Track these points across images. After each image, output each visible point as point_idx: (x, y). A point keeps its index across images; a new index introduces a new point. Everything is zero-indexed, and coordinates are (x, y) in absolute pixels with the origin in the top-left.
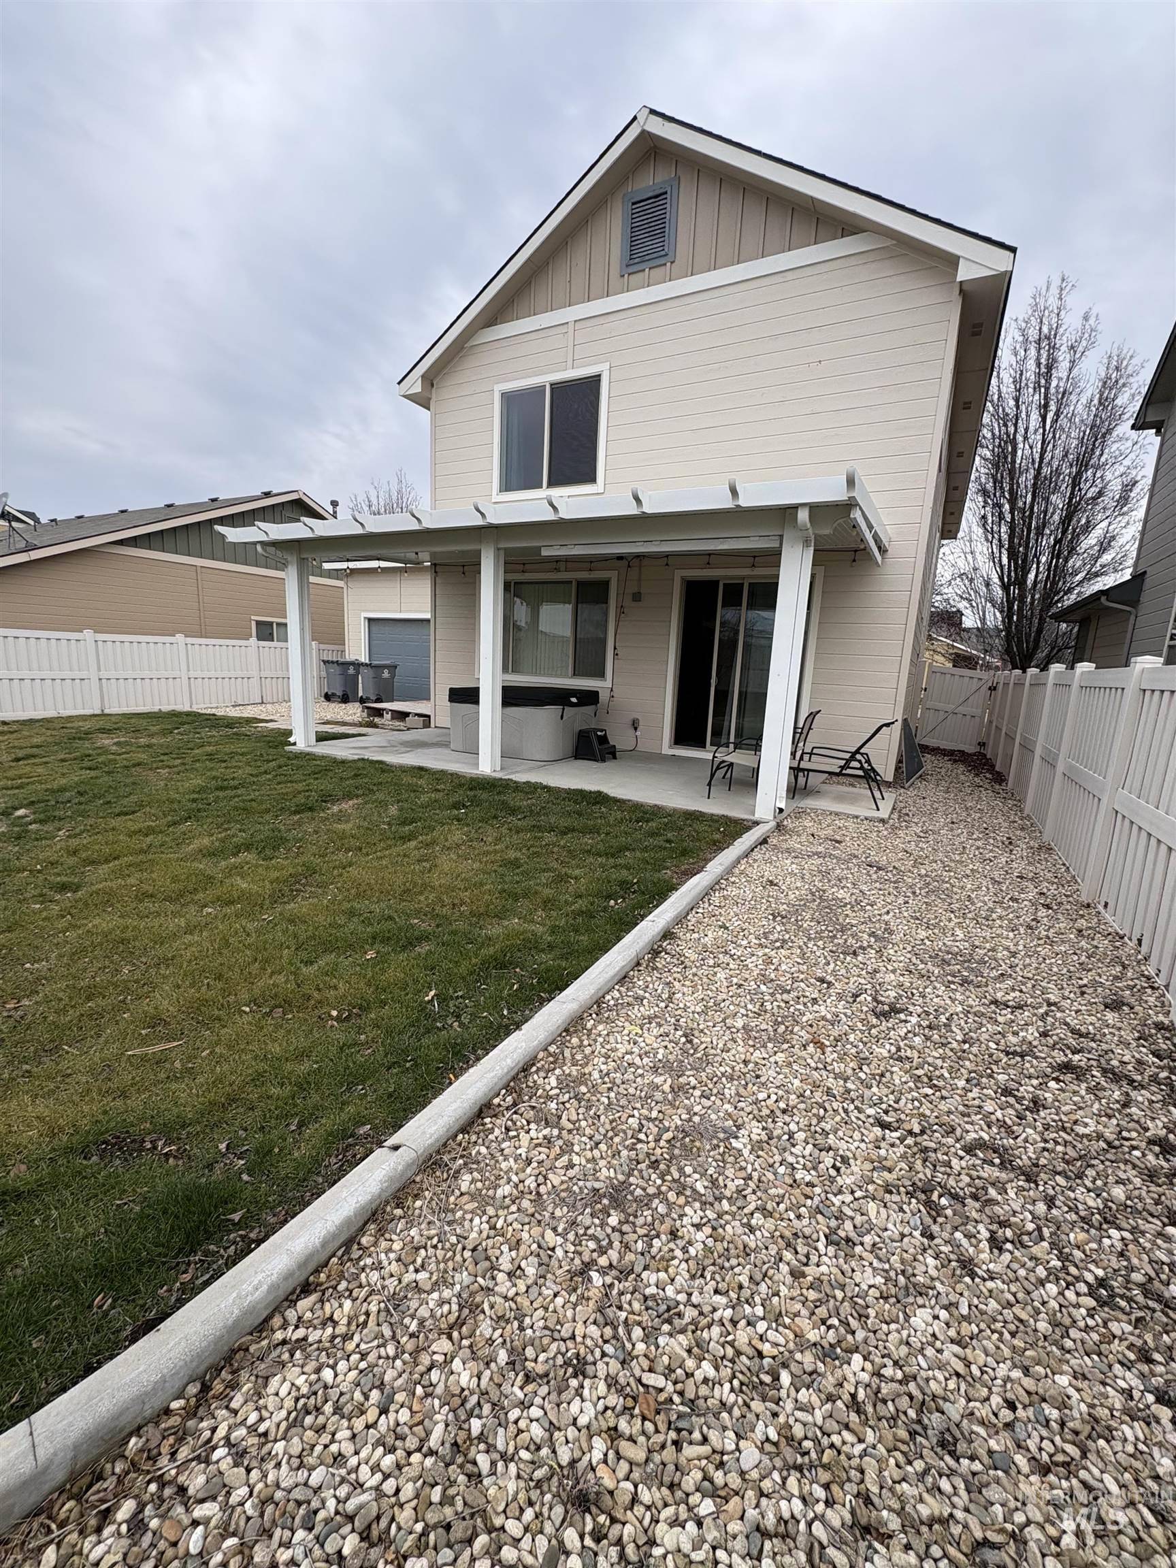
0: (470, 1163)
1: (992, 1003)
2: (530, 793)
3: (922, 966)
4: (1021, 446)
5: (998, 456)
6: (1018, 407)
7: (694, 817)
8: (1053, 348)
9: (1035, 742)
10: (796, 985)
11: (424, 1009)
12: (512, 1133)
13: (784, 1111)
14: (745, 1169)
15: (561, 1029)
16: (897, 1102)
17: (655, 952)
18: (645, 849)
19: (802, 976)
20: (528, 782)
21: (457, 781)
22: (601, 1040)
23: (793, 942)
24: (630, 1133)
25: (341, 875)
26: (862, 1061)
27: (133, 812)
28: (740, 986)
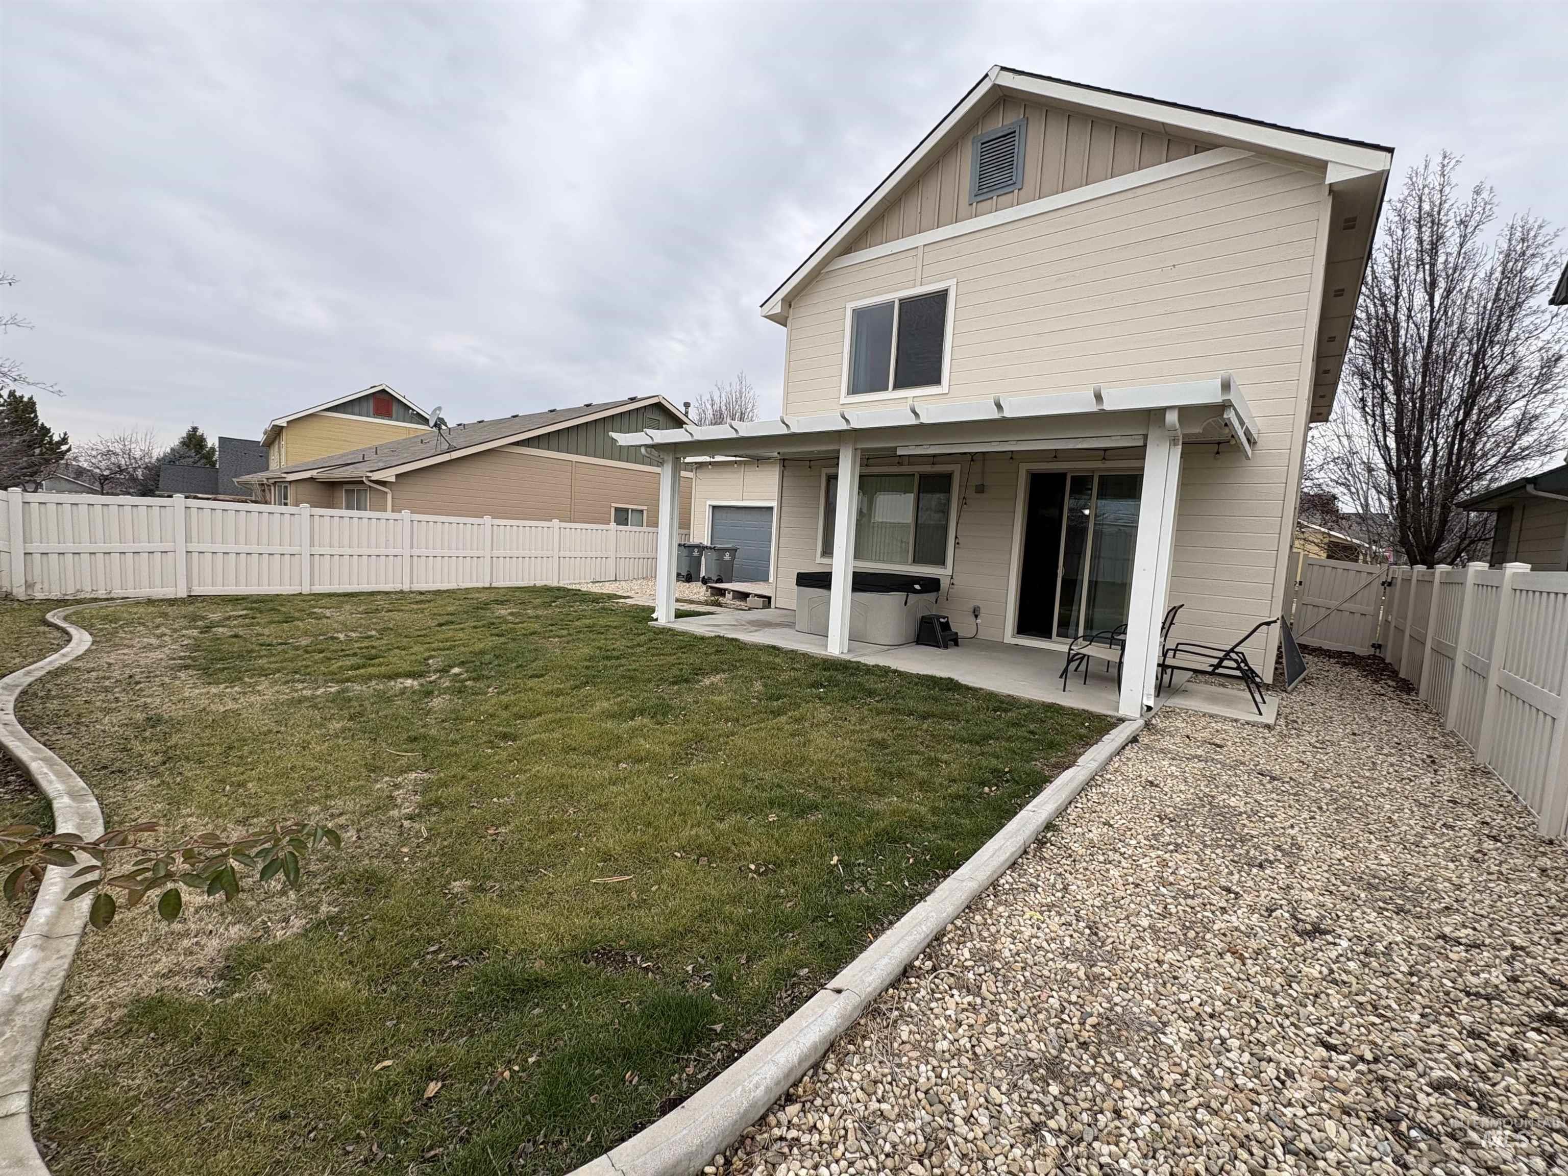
0: (906, 1016)
1: (1439, 937)
2: (882, 676)
3: (1343, 888)
4: (1404, 324)
5: (1377, 337)
6: (1397, 287)
7: (1052, 709)
8: (1436, 223)
9: (1455, 649)
10: (1198, 891)
11: (832, 872)
12: (938, 996)
13: (1212, 1016)
14: (1179, 1065)
15: (964, 905)
16: (1340, 1024)
17: (1041, 843)
18: (1009, 739)
19: (1204, 884)
20: (877, 666)
21: (810, 661)
22: (1003, 920)
23: (1186, 846)
24: (1053, 1013)
25: (727, 743)
26: (1291, 980)
27: (542, 676)
28: (1137, 886)
